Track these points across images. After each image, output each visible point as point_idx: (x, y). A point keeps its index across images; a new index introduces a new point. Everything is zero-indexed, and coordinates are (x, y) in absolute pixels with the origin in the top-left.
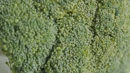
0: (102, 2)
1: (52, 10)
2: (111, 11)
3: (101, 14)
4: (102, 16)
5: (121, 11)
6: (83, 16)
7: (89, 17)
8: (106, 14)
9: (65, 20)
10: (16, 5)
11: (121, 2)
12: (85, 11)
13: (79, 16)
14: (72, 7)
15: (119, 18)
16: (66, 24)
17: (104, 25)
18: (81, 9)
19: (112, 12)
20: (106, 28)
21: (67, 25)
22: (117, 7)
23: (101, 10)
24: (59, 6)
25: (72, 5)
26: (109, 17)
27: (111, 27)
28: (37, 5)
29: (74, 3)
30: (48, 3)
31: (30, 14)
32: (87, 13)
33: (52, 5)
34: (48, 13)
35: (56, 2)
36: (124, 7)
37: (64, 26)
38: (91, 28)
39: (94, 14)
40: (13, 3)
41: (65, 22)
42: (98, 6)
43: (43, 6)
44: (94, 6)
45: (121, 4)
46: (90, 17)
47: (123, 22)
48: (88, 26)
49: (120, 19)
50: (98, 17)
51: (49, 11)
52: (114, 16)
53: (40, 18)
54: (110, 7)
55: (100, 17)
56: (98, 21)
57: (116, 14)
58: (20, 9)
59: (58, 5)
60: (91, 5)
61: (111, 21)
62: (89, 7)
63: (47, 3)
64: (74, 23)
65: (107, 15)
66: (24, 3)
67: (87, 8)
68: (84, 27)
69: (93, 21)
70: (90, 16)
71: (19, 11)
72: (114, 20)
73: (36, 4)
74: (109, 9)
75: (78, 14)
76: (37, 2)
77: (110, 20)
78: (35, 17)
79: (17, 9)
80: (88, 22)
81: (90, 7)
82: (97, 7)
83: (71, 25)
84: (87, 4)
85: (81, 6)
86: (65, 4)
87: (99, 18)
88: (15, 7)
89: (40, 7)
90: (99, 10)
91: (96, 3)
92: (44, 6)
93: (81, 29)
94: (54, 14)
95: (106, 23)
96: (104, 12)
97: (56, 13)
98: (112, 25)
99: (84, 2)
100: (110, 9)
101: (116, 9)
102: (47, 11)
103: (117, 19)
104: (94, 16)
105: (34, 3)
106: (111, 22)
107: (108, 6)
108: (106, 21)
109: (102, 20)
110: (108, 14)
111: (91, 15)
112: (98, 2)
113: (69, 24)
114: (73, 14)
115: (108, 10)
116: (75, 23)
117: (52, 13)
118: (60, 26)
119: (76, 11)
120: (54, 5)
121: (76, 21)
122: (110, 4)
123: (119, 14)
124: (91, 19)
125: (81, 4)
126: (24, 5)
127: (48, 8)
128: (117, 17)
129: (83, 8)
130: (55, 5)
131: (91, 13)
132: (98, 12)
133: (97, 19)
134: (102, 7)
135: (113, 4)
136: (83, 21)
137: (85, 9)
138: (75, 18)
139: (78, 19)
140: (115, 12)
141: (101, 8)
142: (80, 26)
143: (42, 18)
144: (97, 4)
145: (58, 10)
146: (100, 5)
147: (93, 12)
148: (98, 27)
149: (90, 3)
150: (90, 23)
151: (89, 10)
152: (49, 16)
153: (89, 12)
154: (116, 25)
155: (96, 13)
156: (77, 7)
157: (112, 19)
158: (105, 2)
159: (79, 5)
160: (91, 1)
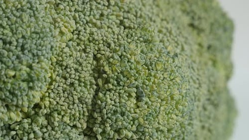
0: (105, 75)
2: (126, 94)
3: (104, 104)
4: (105, 108)
5: (149, 90)
6: (63, 113)
7: (79, 111)
8: (115, 103)
11: (150, 67)
12: (67, 100)
15: (146, 106)
17: (111, 126)
18: (58, 99)
19: (130, 96)
20: (118, 131)
21: (32, 135)
22: (139, 83)
23: (105, 95)
26: (121, 109)
27: (128, 128)
32: (73, 105)
36: (156, 80)
37: (25, 139)
39: (90, 103)
41: (26, 130)
42: (97, 85)
44: (88, 87)
45: (150, 74)
46: (82, 111)
47: (156, 113)
49: (148, 107)
50: (98, 110)
52: (135, 102)
54: (124, 86)
55: (102, 110)
56: (100, 119)
57: (139, 98)
60: (80, 85)
61: (127, 116)
65: (118, 104)
67: (71, 94)
68: (68, 135)
69: (89, 117)
70: (81, 109)
72: (135, 113)
74: (121, 91)
75: (52, 110)
77: (123, 113)
80: (77, 121)
81: (77, 92)
82: (95, 87)
83: (40, 134)
84: (72, 84)
85: (58, 90)
87: (100, 112)
95: (116, 121)
98: (132, 122)
99: (64, 81)
100: (122, 89)
101: (137, 87)
103: (141, 109)
104: (90, 107)
106: (126, 118)
107: (119, 84)
108: (114, 118)
109: (106, 116)
110: (120, 102)
111: (85, 106)
112: (96, 75)
113: (35, 133)
114: (42, 113)
115: (119, 93)
116: (48, 130)
119: (48, 104)
121: (51, 123)
122: (121, 80)
123: (145, 98)
125: (59, 86)
128: (140, 104)
129: (62, 94)
131: (83, 102)
133: (97, 115)
135: (128, 79)
137: (68, 97)
138: (48, 116)
139: (53, 120)
140: (136, 93)
144: (94, 81)
146: (100, 82)
147: (87, 100)
148: (100, 130)
149: (77, 82)
150: (83, 124)
151: (76, 97)
153: (77, 101)
154: (139, 122)
155: (94, 100)
156: (49, 94)
157: (129, 111)
158: (111, 75)
159: (54, 88)
160: (80, 77)
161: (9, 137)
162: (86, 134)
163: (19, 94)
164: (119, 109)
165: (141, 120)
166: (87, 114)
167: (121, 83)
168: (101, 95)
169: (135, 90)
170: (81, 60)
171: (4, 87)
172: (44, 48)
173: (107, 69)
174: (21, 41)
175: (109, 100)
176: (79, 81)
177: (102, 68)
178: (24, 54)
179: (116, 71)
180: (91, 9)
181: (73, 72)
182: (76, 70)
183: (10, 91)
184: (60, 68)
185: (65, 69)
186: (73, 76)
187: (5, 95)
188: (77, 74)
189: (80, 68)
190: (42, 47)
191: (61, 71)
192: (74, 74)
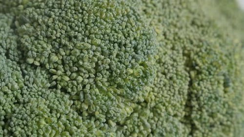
0: (197, 68)
1: (110, 111)
2: (216, 83)
3: (200, 92)
4: (202, 95)
6: (167, 104)
7: (178, 102)
8: (209, 90)
9: (136, 120)
10: (43, 122)
11: (230, 57)
12: (169, 93)
13: (160, 106)
14: (146, 94)
16: (139, 127)
17: (207, 111)
18: (161, 92)
19: (219, 82)
21: (142, 128)
22: (224, 70)
23: (199, 84)
24: (122, 100)
25: (145, 91)
26: (215, 95)
27: (220, 111)
28: (81, 108)
30: (103, 101)
31: (74, 131)
32: (173, 96)
33: (109, 102)
34: (105, 117)
35: (116, 95)
36: (237, 67)
37: (137, 131)
38: (185, 120)
39: (186, 94)
40: (37, 120)
41: (136, 123)
42: (190, 77)
43: (93, 108)
44: (184, 79)
45: (231, 63)
48: (179, 118)
50: (195, 99)
51: (105, 114)
52: (223, 88)
53: (92, 133)
54: (213, 75)
55: (199, 98)
56: (197, 106)
57: (226, 85)
58: (53, 128)
59: (120, 99)
60: (177, 78)
61: (220, 101)
62: (175, 85)
63: (101, 101)
64: (152, 121)
65: (211, 91)
66: (57, 111)
67: (172, 87)
68: (172, 123)
69: (186, 106)
70: (179, 99)
71: (52, 132)
72: (224, 97)
73: (79, 107)
75: (157, 102)
76: (80, 103)
77: (216, 99)
78: (84, 133)
79: (47, 130)
80: (177, 110)
81: (177, 84)
82: (189, 79)
84: (171, 78)
85: (160, 85)
86: (134, 94)
87: (197, 100)
88: (42, 126)
89: (87, 110)
90: (194, 85)
91: (186, 70)
92: (95, 108)
93: (168, 129)
94: (115, 116)
95: (212, 106)
96: (205, 87)
97: (119, 114)
98: (222, 106)
99: (164, 76)
100: (213, 78)
101: (224, 75)
102: (102, 115)
103: (229, 94)
104: (186, 97)
105: (74, 104)
107: (210, 74)
108: (210, 103)
109: (203, 103)
110: (213, 89)
111: (182, 96)
112: (188, 69)
113: (144, 125)
114: (150, 105)
115: (211, 81)
116: (155, 121)
117: (112, 115)
118: (129, 131)
119: (153, 97)
120: (112, 100)
121: (157, 114)
122: (212, 70)
123: (231, 84)
124: (181, 105)
125: (161, 81)
126: (56, 114)
127: (104, 110)
128: (228, 89)
129: (164, 88)
130: (115, 101)
131: (181, 93)
132: (194, 89)
133: (194, 103)
134: (198, 78)
135: (217, 69)
136: (169, 112)
137: (170, 90)
138: (154, 110)
139: (159, 112)
140: (224, 80)
141: (197, 81)
142: (165, 124)
143: (95, 130)
144: (187, 74)
145: (121, 108)
146: (193, 74)
147: (184, 91)
148: (198, 116)
149: (175, 76)
150: (182, 113)
151: (177, 89)
152: (107, 122)
153: (177, 92)
154: (229, 105)
155: (189, 91)
156: (153, 88)
157: (221, 96)
158: (203, 67)
159: (157, 83)
160: (177, 71)
162: (182, 122)
163: (138, 89)
164: (213, 96)
165: (230, 103)
166: (184, 103)
168: (196, 84)
169: (222, 78)
170: (174, 57)
171: (125, 84)
172: (152, 47)
173: (198, 61)
174: (134, 42)
175: (203, 88)
176: (177, 74)
177: (194, 62)
178: (137, 54)
179: (207, 62)
181: (170, 67)
182: (172, 65)
183: (129, 88)
184: (159, 65)
185: (163, 65)
186: (171, 71)
187: (126, 91)
188: (174, 69)
189: (175, 64)
190: (151, 46)
191: (160, 68)
192: (172, 69)
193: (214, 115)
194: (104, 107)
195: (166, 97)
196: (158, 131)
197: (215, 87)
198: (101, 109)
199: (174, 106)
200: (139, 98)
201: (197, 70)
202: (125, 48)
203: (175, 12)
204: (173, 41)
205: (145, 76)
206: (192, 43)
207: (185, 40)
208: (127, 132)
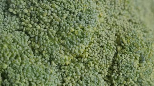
0: (122, 44)
1: (53, 53)
2: (134, 57)
3: (121, 60)
4: (121, 63)
5: (147, 57)
6: (95, 62)
7: (104, 63)
8: (127, 61)
9: (72, 67)
10: (6, 46)
11: (148, 45)
12: (99, 55)
13: (91, 62)
14: (82, 51)
15: (145, 67)
16: (73, 72)
17: (123, 75)
18: (94, 53)
19: (136, 58)
20: (126, 79)
21: (74, 74)
22: (142, 52)
23: (121, 56)
24: (63, 48)
25: (81, 47)
27: (133, 78)
28: (35, 46)
29: (84, 44)
30: (49, 45)
31: (24, 58)
32: (102, 59)
33: (54, 47)
34: (49, 57)
35: (60, 44)
36: (152, 52)
37: (71, 75)
38: (107, 78)
39: (111, 60)
40: (2, 43)
41: (71, 70)
42: (117, 50)
43: (42, 48)
44: (112, 50)
45: (148, 49)
46: (106, 64)
47: (150, 71)
48: (103, 76)
49: (146, 68)
50: (116, 65)
51: (50, 55)
52: (138, 63)
53: (37, 64)
54: (133, 52)
55: (119, 64)
56: (117, 70)
57: (141, 61)
58: (11, 51)
59: (62, 47)
60: (107, 48)
61: (133, 70)
62: (104, 51)
63: (48, 44)
64: (83, 71)
65: (129, 62)
66: (18, 43)
67: (102, 52)
68: (97, 76)
69: (110, 69)
70: (105, 62)
71: (9, 53)
72: (138, 69)
73: (33, 45)
74: (131, 55)
75: (89, 59)
76: (34, 43)
77: (131, 68)
78: (31, 62)
79: (6, 51)
80: (102, 70)
81: (105, 51)
82: (115, 51)
83: (80, 74)
84: (102, 47)
85: (94, 49)
86: (72, 46)
87: (117, 66)
88: (4, 48)
89: (38, 49)
90: (118, 55)
91: (115, 45)
92: (43, 48)
93: (92, 79)
94: (56, 58)
95: (127, 72)
96: (124, 58)
97: (59, 58)
98: (135, 75)
99: (98, 44)
101: (141, 54)
102: (47, 55)
103: (141, 68)
104: (111, 63)
105: (31, 43)
106: (133, 71)
107: (130, 50)
108: (126, 70)
109: (121, 68)
110: (130, 61)
111: (108, 61)
112: (117, 44)
113: (76, 72)
114: (83, 60)
115: (130, 56)
116: (85, 72)
117: (54, 57)
118: (66, 74)
119: (87, 56)
120: (56, 46)
121: (87, 68)
122: (132, 48)
123: (145, 62)
124: (106, 67)
125: (95, 46)
126: (16, 45)
127: (49, 51)
128: (141, 64)
129: (96, 51)
130: (58, 47)
131: (108, 58)
132: (117, 58)
133: (115, 67)
134: (122, 52)
135: (136, 48)
136: (96, 69)
137: (99, 54)
138: (86, 64)
139: (89, 66)
140: (139, 58)
141: (120, 53)
142: (91, 75)
143: (40, 63)
144: (115, 47)
145: (62, 54)
146: (119, 48)
147: (110, 57)
148: (116, 77)
149: (106, 45)
150: (106, 72)
151: (105, 54)
152: (50, 61)
153: (104, 57)
154: (140, 75)
155: (114, 59)
156: (88, 50)
157: (135, 68)
158: (126, 44)
159: (92, 47)
160: (108, 43)
161: (60, 73)
162: (105, 80)
163: (75, 43)
164: (129, 65)
165: (141, 74)
166: (108, 66)
167: (132, 50)
168: (119, 55)
169: (139, 56)
170: (109, 34)
171: (67, 37)
172: (92, 20)
173: (124, 40)
174: (80, 13)
176: (107, 45)
177: (121, 40)
178: (80, 20)
179: (130, 42)
180: (115, 9)
181: (104, 39)
182: (106, 39)
183: (69, 40)
184: (96, 36)
185: (99, 37)
186: (104, 42)
187: (67, 42)
188: (106, 41)
189: (108, 38)
190: (91, 19)
191: (96, 38)
192: (105, 41)
193: (128, 80)
194: (49, 49)
195: (96, 58)
196: (85, 78)
197: (132, 60)
198: (47, 50)
199: (100, 65)
200: (75, 50)
201: (123, 47)
202: (73, 14)
203: (118, 9)
204: (111, 26)
205: (83, 36)
206: (124, 30)
207: (120, 27)
208: (65, 74)
